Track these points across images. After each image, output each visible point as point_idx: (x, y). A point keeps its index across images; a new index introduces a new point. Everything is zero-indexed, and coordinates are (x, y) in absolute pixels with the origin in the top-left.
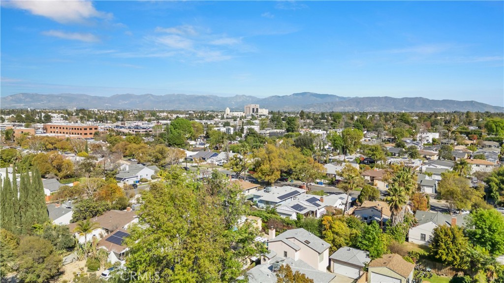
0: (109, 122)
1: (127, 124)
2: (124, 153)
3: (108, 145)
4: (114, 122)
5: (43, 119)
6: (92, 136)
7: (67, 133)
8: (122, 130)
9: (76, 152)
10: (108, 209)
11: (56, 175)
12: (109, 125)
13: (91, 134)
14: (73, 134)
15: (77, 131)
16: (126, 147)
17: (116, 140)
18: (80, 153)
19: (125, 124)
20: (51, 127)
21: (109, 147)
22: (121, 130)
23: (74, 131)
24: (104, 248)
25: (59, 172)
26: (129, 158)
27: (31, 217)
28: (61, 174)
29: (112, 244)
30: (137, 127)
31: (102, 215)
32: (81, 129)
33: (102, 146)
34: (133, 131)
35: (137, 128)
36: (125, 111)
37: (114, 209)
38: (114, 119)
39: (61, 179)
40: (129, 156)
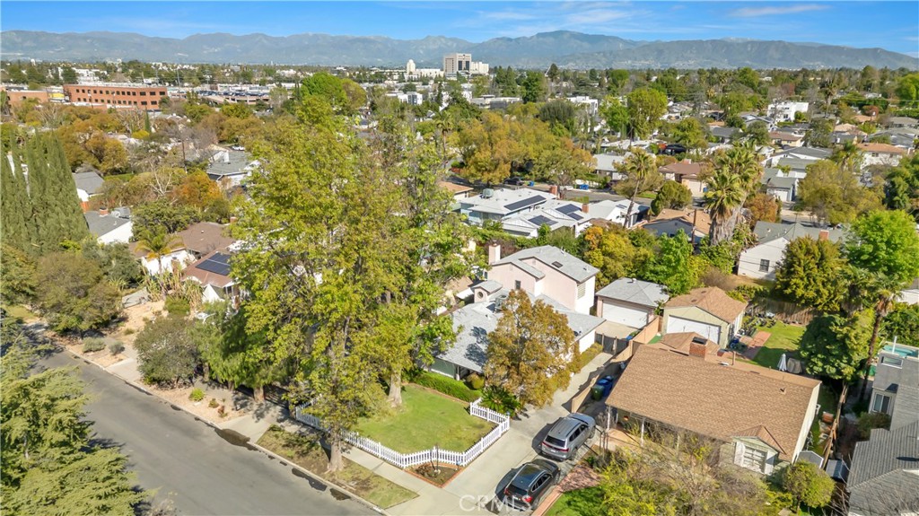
0: (186, 84)
1: (221, 88)
2: (219, 135)
3: (189, 121)
4: (195, 85)
5: (61, 78)
6: (156, 107)
7: (109, 102)
8: (214, 97)
9: (129, 132)
10: (197, 220)
11: (95, 167)
12: (186, 88)
13: (154, 103)
14: (120, 102)
15: (127, 98)
16: (222, 123)
17: (202, 112)
18: (136, 133)
19: (217, 89)
20: (78, 91)
21: (191, 125)
22: (210, 97)
23: (121, 98)
24: (194, 279)
25: (100, 162)
26: (229, 145)
27: (56, 228)
28: (105, 166)
29: (208, 273)
30: (239, 93)
31: (185, 229)
32: (134, 94)
33: (177, 122)
34: (234, 100)
35: (241, 95)
36: (216, 67)
37: (207, 221)
38: (195, 79)
39: (105, 174)
40: (229, 140)
